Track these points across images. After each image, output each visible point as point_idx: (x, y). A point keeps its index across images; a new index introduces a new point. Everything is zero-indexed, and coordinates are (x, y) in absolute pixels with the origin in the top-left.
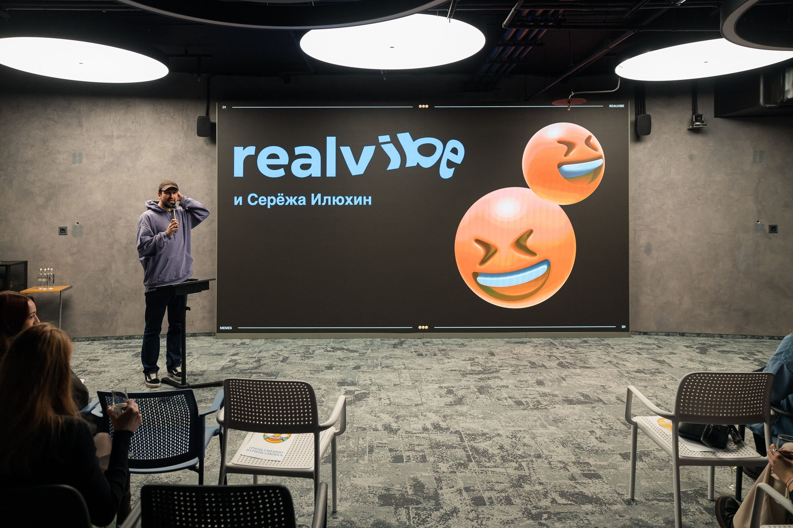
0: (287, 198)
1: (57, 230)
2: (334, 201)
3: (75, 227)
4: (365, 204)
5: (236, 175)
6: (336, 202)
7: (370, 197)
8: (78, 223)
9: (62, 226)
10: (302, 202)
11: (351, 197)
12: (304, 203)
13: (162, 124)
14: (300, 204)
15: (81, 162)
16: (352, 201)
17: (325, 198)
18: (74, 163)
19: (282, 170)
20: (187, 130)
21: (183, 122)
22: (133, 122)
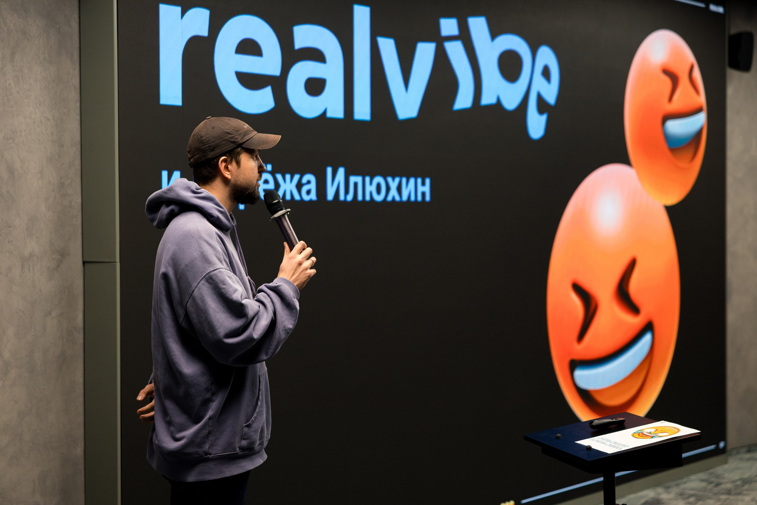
0: (279, 177)
2: (368, 188)
4: (420, 198)
5: (164, 100)
6: (371, 193)
7: (428, 181)
10: (308, 192)
11: (397, 180)
12: (313, 196)
14: (306, 198)
16: (399, 189)
17: (353, 179)
19: (268, 90)
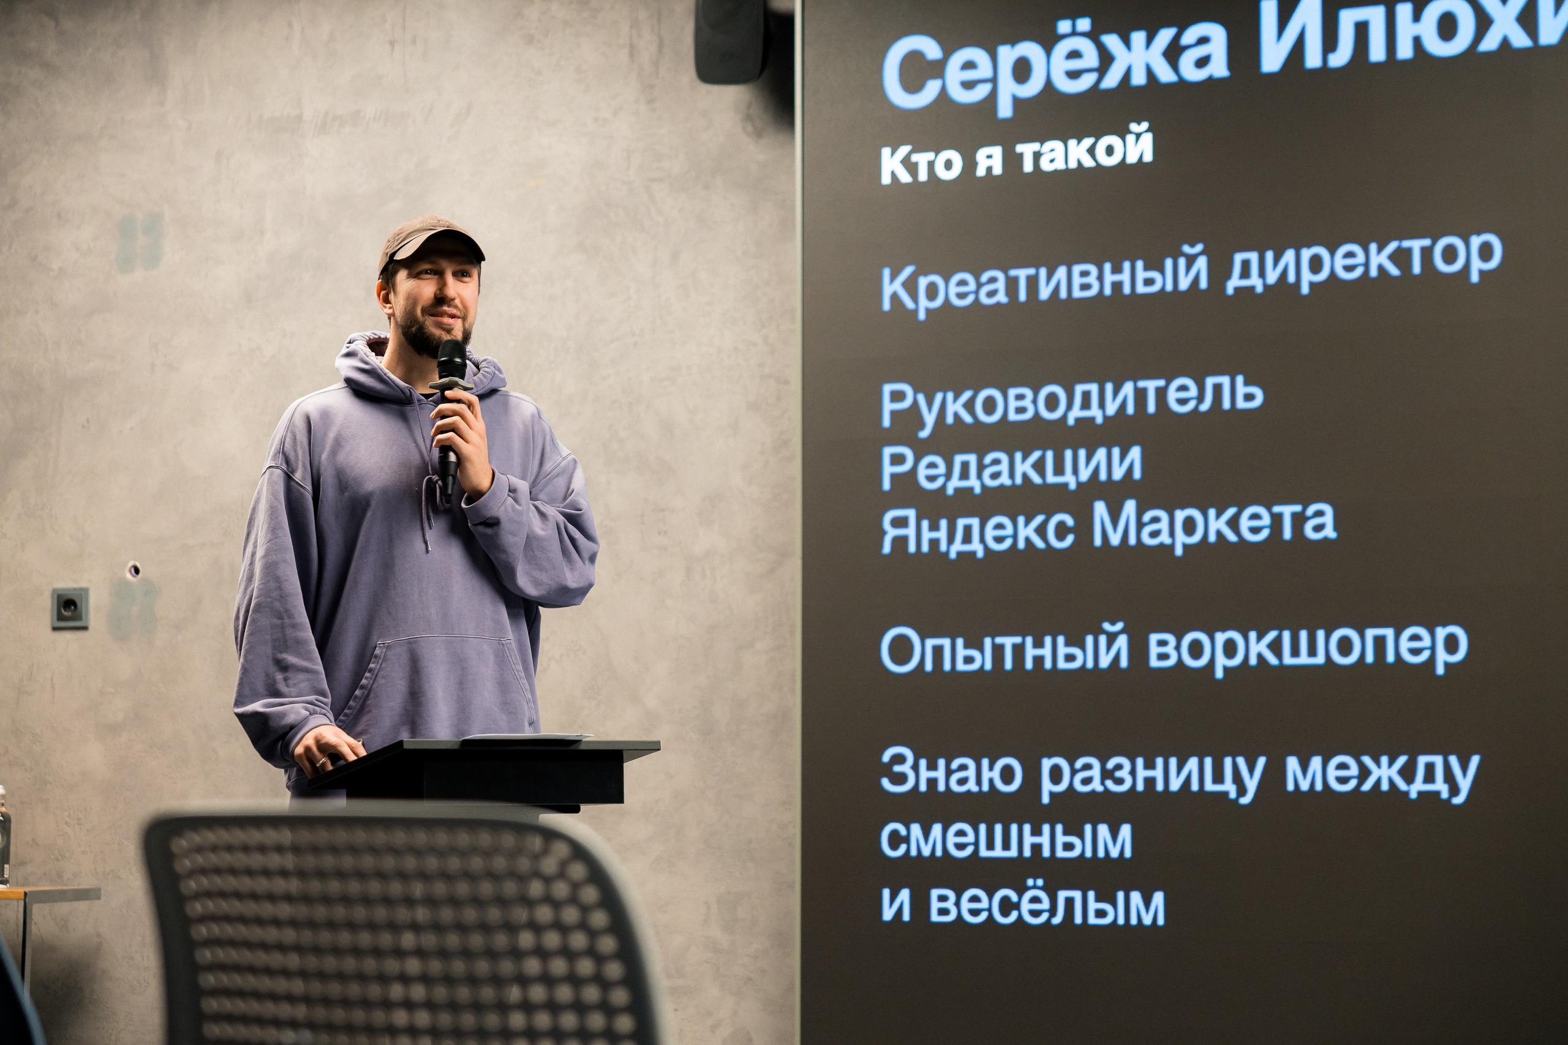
1: (46, 607)
3: (120, 590)
8: (137, 571)
9: (67, 583)
13: (530, 40)
15: (153, 260)
18: (126, 264)
20: (656, 64)
21: (635, 24)
22: (392, 43)
